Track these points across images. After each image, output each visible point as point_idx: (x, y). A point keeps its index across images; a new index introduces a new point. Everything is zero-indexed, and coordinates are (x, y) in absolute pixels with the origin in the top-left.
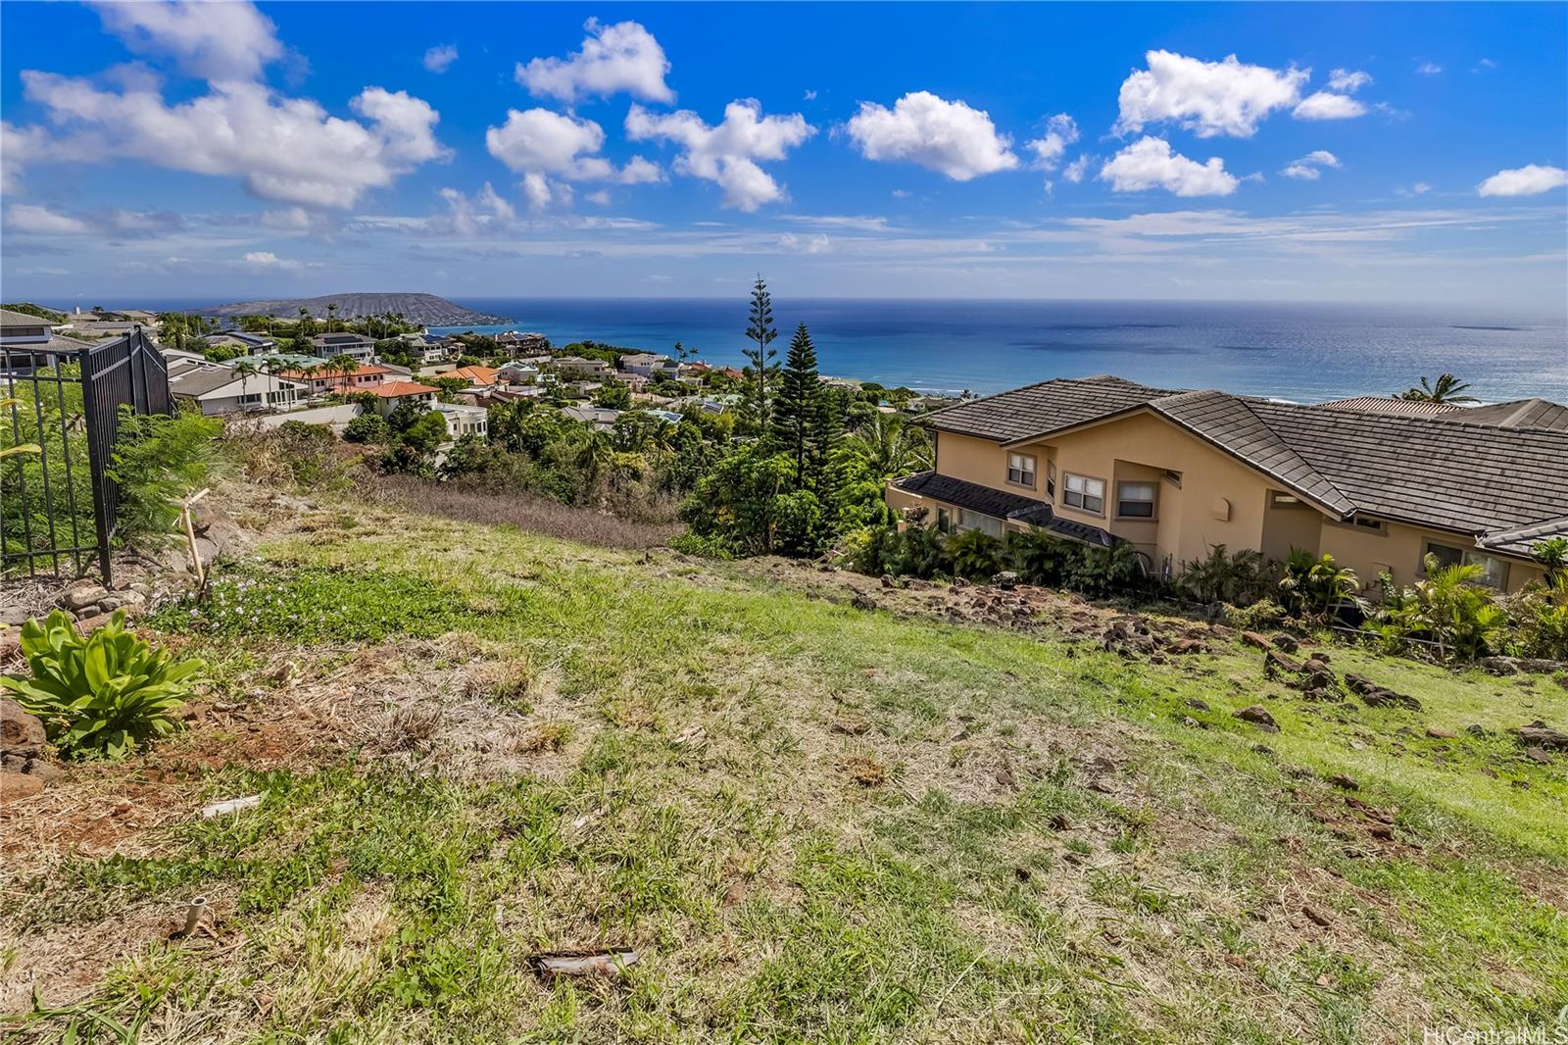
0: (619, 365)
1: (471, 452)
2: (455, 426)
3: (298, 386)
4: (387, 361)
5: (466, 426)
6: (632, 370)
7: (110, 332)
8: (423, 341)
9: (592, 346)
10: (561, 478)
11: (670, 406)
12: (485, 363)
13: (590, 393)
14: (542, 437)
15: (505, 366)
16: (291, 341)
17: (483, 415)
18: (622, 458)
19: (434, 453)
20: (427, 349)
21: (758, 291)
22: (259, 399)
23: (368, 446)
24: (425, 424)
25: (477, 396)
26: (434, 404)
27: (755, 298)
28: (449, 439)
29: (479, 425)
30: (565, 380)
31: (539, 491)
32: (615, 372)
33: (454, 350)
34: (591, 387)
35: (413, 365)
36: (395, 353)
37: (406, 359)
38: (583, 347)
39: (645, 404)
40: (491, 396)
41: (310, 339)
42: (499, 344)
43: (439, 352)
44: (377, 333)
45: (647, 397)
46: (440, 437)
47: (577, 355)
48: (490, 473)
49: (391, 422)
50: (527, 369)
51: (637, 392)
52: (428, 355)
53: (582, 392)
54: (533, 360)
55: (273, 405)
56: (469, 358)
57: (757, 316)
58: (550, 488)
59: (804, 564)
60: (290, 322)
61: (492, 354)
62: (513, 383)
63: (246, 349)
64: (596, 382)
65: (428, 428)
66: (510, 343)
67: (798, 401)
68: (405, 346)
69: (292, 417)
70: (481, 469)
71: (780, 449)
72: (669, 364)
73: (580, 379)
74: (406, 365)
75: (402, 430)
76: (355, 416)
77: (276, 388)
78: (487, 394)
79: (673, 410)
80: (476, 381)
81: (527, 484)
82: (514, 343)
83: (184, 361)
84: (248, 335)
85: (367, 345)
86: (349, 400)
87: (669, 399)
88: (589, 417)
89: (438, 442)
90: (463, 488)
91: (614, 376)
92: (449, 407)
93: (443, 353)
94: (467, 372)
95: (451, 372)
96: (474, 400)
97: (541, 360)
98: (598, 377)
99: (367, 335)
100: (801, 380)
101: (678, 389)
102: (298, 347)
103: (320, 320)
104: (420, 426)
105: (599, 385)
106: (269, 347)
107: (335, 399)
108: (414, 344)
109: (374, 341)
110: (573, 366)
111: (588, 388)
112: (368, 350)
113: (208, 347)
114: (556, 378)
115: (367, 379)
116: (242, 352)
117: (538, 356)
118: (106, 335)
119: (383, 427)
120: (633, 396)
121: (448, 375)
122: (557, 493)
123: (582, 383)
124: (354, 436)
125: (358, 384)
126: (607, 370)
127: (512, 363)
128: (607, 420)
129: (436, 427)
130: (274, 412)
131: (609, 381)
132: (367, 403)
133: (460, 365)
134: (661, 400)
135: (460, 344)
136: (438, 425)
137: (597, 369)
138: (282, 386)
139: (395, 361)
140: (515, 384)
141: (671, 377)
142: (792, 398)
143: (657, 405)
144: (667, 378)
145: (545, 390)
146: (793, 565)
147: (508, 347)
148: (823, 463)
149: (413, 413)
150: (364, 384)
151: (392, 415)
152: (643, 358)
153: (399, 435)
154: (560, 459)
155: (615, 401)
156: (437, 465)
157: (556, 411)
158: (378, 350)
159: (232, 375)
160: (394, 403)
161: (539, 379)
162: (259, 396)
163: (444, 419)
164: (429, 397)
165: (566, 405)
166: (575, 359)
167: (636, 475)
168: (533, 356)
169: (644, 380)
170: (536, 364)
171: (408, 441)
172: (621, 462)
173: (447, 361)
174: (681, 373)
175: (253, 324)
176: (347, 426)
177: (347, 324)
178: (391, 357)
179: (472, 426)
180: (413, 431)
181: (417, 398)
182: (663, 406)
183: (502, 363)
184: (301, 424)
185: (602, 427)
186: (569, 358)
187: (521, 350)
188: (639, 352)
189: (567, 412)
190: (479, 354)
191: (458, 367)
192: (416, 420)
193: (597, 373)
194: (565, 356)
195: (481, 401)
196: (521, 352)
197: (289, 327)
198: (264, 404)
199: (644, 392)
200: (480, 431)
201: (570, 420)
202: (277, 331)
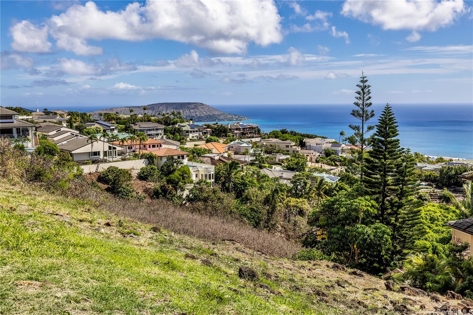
0: (302, 145)
1: (201, 190)
2: (197, 175)
3: (118, 149)
4: (169, 138)
5: (202, 175)
6: (310, 148)
7: (46, 120)
8: (189, 127)
9: (286, 132)
10: (252, 210)
11: (332, 172)
12: (221, 141)
13: (282, 161)
14: (245, 185)
15: (232, 143)
16: (123, 126)
17: (212, 170)
18: (293, 201)
19: (183, 190)
20: (191, 132)
21: (361, 84)
22: (99, 155)
23: (148, 183)
24: (179, 173)
25: (212, 159)
26: (185, 161)
27: (359, 90)
28: (192, 182)
29: (210, 175)
30: (266, 152)
31: (237, 216)
32: (299, 149)
33: (205, 133)
34: (283, 157)
35: (182, 141)
36: (173, 134)
37: (179, 137)
38: (280, 133)
39: (316, 170)
40: (220, 159)
41: (132, 125)
42: (230, 129)
43: (197, 134)
44: (167, 123)
45: (318, 165)
46: (186, 180)
47: (276, 137)
48: (210, 203)
49: (162, 170)
50: (245, 145)
51: (312, 162)
52: (191, 135)
53: (277, 161)
54: (249, 140)
55: (105, 158)
56: (213, 138)
57: (360, 102)
58: (245, 215)
59: (337, 267)
60: (125, 116)
61: (226, 136)
62: (236, 153)
63: (102, 130)
64: (286, 154)
65: (180, 175)
66: (237, 129)
67: (383, 160)
68: (179, 131)
69: (113, 164)
70: (205, 200)
71: (366, 193)
72: (335, 144)
73: (277, 152)
74: (179, 141)
75: (166, 175)
76: (144, 166)
77: (107, 149)
78: (217, 158)
79: (334, 174)
80: (214, 151)
81: (231, 212)
82: (239, 129)
83: (69, 134)
84: (106, 123)
85: (160, 129)
86: (142, 157)
87: (332, 167)
88: (277, 175)
89: (185, 183)
90: (193, 211)
91: (298, 151)
92: (195, 164)
93: (199, 134)
94: (210, 145)
95: (202, 145)
96: (209, 161)
97: (254, 140)
98: (288, 151)
99: (162, 124)
100: (386, 145)
101: (340, 161)
102: (126, 130)
103: (140, 115)
104: (176, 173)
105: (288, 156)
106: (113, 129)
107: (136, 156)
108: (184, 129)
109: (163, 127)
110: (273, 144)
111: (281, 158)
112: (160, 132)
113: (85, 128)
114: (261, 151)
115: (154, 146)
116: (100, 131)
117: (253, 137)
118: (45, 122)
119: (157, 173)
120: (309, 164)
121: (199, 147)
122: (249, 219)
123: (278, 155)
124: (143, 177)
125: (148, 149)
126: (294, 147)
127: (237, 141)
128: (288, 177)
129: (185, 175)
130: (105, 161)
131: (295, 154)
132: (150, 159)
133: (208, 141)
134: (327, 167)
135: (209, 130)
136: (186, 173)
137: (287, 146)
138: (110, 148)
139: (173, 138)
140: (237, 154)
141: (336, 153)
142: (379, 159)
143: (324, 170)
144: (333, 154)
145: (254, 158)
146: (328, 266)
147: (236, 132)
148: (400, 206)
149: (173, 165)
150: (152, 149)
151: (162, 167)
152: (318, 140)
153: (165, 178)
154: (253, 198)
155: (295, 167)
156: (184, 196)
157: (258, 170)
158: (165, 131)
159: (87, 141)
160: (164, 160)
161: (251, 151)
162: (99, 152)
163: (189, 170)
164: (183, 157)
165: (265, 167)
166: (274, 140)
167: (301, 213)
168: (249, 138)
169: (318, 154)
170: (251, 142)
171: (169, 182)
172: (292, 204)
173: (200, 139)
174: (343, 151)
175: (109, 118)
176: (139, 171)
177: (153, 118)
178: (171, 136)
179: (206, 176)
180: (172, 176)
181: (176, 157)
182: (327, 172)
183: (231, 141)
184: (116, 168)
185: (285, 182)
186: (270, 139)
187: (243, 134)
188: (316, 137)
189: (263, 172)
190: (218, 135)
191: (206, 142)
192: (174, 170)
193: (288, 149)
194: (269, 138)
195: (213, 162)
196: (243, 135)
197: (125, 119)
198: (101, 156)
199: (317, 162)
200: (210, 179)
201: (264, 176)
202: (119, 121)
